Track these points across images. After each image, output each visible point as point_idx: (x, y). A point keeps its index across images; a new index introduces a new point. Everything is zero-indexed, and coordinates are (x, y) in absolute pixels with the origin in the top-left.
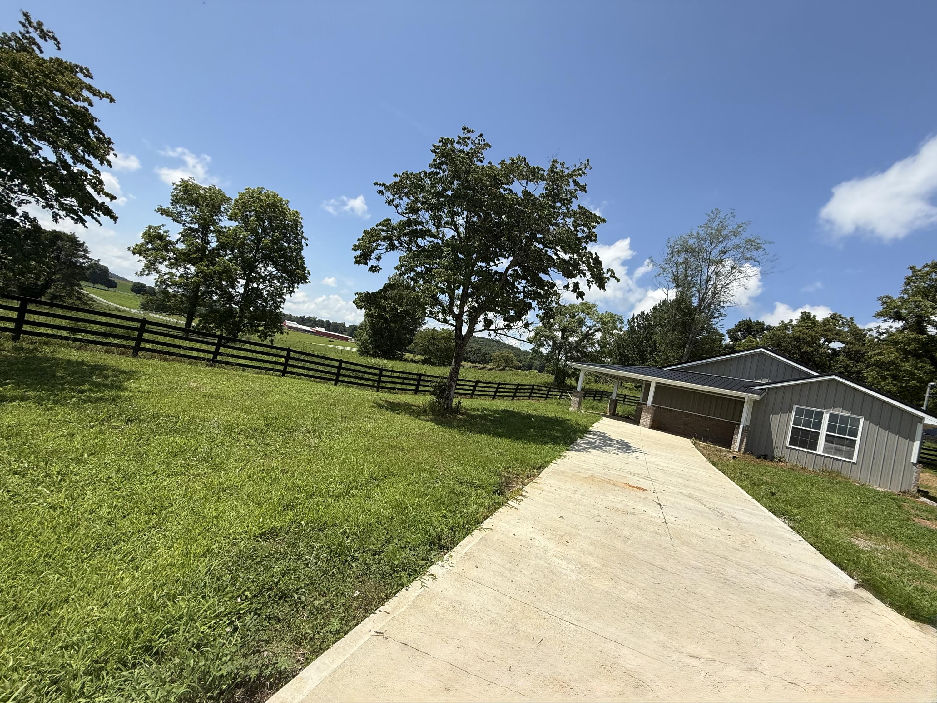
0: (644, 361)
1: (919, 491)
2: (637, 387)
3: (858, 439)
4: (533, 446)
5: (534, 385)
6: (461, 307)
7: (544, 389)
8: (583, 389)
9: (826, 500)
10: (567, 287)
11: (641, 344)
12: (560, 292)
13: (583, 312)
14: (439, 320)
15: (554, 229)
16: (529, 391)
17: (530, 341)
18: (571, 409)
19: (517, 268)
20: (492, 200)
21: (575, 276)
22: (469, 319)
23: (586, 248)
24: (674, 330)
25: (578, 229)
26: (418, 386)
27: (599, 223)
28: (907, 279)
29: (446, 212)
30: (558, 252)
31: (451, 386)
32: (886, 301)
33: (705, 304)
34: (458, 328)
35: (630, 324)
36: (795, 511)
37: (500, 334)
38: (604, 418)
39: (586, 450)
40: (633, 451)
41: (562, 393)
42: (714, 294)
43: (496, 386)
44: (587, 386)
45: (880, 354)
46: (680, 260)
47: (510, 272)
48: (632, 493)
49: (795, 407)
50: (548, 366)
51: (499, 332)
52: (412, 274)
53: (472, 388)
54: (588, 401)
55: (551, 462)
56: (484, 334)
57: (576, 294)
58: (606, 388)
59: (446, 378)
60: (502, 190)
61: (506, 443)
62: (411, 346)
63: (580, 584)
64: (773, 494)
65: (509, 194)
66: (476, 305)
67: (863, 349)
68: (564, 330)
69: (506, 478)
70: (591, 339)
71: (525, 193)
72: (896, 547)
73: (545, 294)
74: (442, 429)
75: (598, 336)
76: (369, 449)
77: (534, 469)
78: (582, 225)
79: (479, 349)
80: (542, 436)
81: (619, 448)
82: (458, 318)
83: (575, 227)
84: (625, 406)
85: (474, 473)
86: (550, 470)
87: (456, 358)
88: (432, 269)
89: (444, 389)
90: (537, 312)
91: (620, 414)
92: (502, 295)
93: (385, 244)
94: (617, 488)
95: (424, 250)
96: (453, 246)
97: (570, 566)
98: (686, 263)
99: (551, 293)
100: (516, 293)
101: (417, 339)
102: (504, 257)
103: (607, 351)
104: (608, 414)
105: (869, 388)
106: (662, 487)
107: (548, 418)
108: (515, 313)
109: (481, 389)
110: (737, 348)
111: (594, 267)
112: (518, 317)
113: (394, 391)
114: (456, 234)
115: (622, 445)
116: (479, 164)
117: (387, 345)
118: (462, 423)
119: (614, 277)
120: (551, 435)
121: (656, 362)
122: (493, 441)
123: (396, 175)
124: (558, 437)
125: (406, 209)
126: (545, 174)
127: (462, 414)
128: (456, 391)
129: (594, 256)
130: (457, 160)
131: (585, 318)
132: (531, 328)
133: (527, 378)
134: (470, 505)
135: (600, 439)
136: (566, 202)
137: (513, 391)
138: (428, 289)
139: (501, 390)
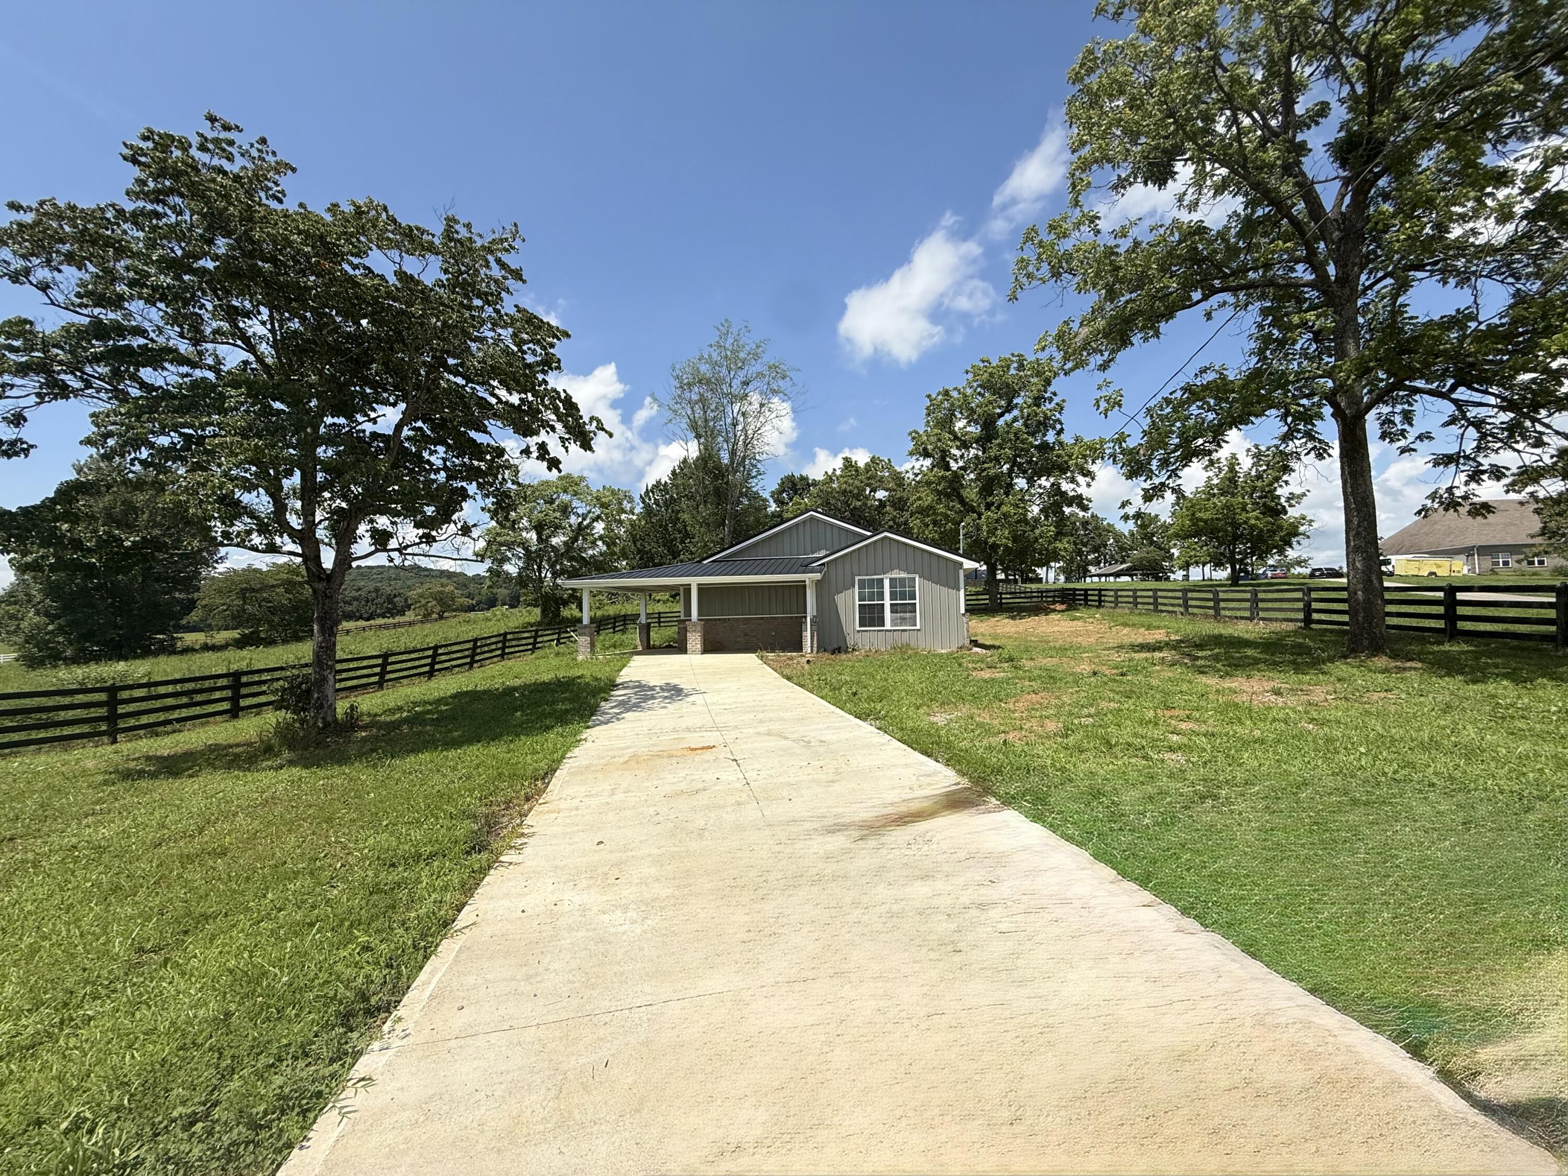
0: (675, 555)
1: (971, 641)
2: (674, 596)
3: (917, 601)
4: (526, 742)
5: (505, 634)
6: (307, 513)
7: (526, 635)
8: (593, 620)
9: (903, 682)
10: (526, 452)
11: (666, 530)
12: (516, 462)
13: (565, 491)
14: (254, 549)
15: (479, 349)
16: (500, 645)
17: (480, 557)
18: (580, 658)
19: (419, 424)
20: (327, 286)
21: (537, 433)
22: (335, 536)
23: (545, 382)
24: (705, 502)
25: (525, 348)
26: (235, 699)
27: (559, 339)
28: (927, 409)
29: (209, 306)
30: (497, 391)
31: (324, 679)
32: (915, 436)
33: (737, 459)
34: (311, 556)
35: (644, 502)
36: (879, 707)
37: (414, 555)
38: (635, 657)
39: (617, 717)
40: (686, 696)
41: (559, 634)
42: (746, 445)
43: (430, 653)
44: (599, 613)
45: (919, 499)
46: (695, 397)
47: (406, 432)
48: (696, 759)
49: (857, 578)
50: (525, 594)
51: (409, 550)
52: (144, 453)
53: (378, 670)
54: (606, 636)
55: (563, 757)
56: (380, 559)
57: (545, 464)
58: (629, 608)
59: (306, 665)
60: (346, 267)
61: (474, 752)
62: (194, 616)
63: (649, 935)
64: (855, 694)
65: (366, 276)
66: (344, 505)
67: (905, 495)
68: (539, 528)
69: (487, 817)
70: (588, 534)
71: (401, 275)
72: (965, 710)
73: (490, 468)
74: (321, 773)
75: (599, 527)
76: (116, 889)
77: (537, 780)
78: (530, 342)
79: (377, 590)
80: (538, 718)
81: (666, 698)
82: (306, 537)
83: (519, 345)
84: (662, 631)
85: (417, 834)
86: (565, 771)
87: (322, 621)
88: (203, 438)
89: (308, 692)
90: (480, 502)
91: (657, 643)
92: (398, 480)
93: (32, 383)
94: (674, 761)
95: (166, 395)
96: (250, 385)
97: (629, 915)
98: (703, 400)
99: (501, 466)
100: (429, 472)
101: (205, 596)
102: (386, 403)
103: (617, 550)
104: (640, 648)
105: (917, 540)
106: (734, 734)
107: (544, 683)
108: (437, 511)
109: (398, 666)
110: (785, 515)
111: (567, 415)
112: (445, 516)
113: (169, 728)
114: (252, 358)
115: (669, 691)
116: (274, 204)
117: (117, 627)
118: (369, 746)
119: (603, 429)
120: (555, 711)
121: (692, 553)
122: (446, 758)
123: (15, 206)
124: (567, 711)
125: (78, 295)
126: (437, 241)
127: (365, 728)
128: (338, 686)
129: (563, 395)
130: (210, 190)
131: (571, 502)
132: (475, 533)
133: (490, 624)
134: (421, 899)
135: (635, 694)
136: (492, 299)
137: (467, 653)
138: (204, 485)
139: (443, 658)
